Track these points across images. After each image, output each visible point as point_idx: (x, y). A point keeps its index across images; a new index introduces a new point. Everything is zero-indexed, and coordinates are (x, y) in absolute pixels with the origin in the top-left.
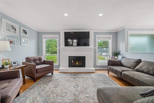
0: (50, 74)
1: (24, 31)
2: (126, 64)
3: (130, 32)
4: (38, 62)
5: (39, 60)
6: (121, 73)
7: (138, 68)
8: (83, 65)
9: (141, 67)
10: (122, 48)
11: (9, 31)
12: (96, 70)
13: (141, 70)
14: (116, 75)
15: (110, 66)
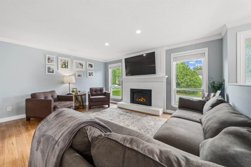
0: (107, 106)
1: (90, 65)
4: (99, 92)
5: (100, 91)
11: (78, 67)
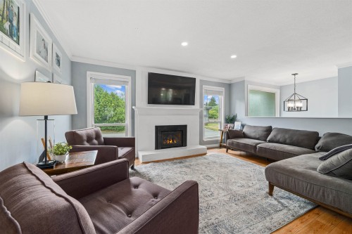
2: (252, 135)
3: (250, 87)
5: (96, 139)
6: (255, 147)
7: (272, 139)
8: (183, 143)
9: (275, 136)
10: (239, 111)
11: (40, 53)
12: (208, 149)
13: (275, 140)
14: (242, 153)
15: (231, 139)
